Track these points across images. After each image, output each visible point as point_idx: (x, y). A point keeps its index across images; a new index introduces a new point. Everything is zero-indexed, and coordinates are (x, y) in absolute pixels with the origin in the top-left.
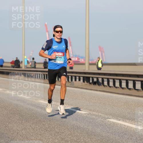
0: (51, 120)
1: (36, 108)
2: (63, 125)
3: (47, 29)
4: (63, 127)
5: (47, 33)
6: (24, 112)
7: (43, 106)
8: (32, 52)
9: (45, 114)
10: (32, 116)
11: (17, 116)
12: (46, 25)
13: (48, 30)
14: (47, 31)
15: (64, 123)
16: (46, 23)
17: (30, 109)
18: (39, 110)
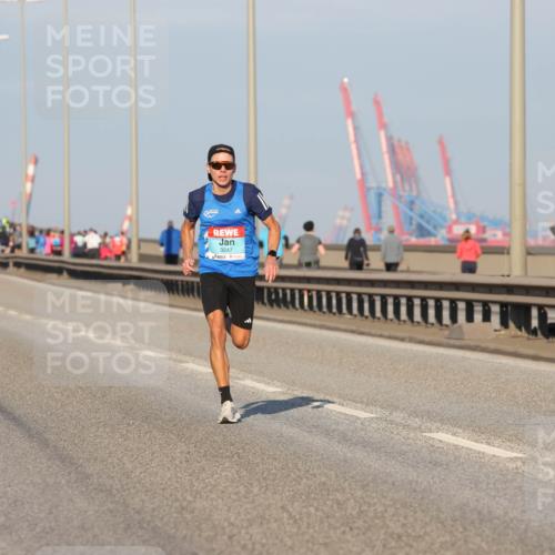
0: (367, 485)
1: (306, 434)
3: (348, 102)
5: (350, 122)
6: (257, 448)
7: (334, 427)
8: (286, 202)
9: (346, 461)
10: (290, 465)
11: (227, 465)
12: (344, 90)
13: (354, 107)
14: (350, 114)
16: (346, 80)
17: (282, 436)
18: (318, 441)
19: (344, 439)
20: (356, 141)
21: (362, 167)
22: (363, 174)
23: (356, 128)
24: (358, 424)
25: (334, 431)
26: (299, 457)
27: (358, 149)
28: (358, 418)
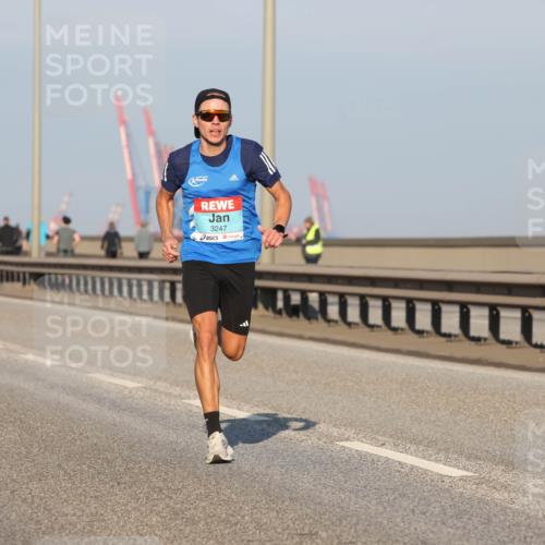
0: (134, 445)
1: (81, 402)
2: (179, 463)
3: (121, 112)
4: (178, 470)
5: (122, 131)
6: (38, 415)
7: (105, 395)
8: (66, 199)
9: (115, 425)
10: (66, 429)
11: (10, 429)
14: (123, 122)
15: (181, 456)
17: (59, 403)
18: (91, 408)
19: (115, 405)
20: (128, 146)
21: (133, 168)
22: (134, 174)
23: (128, 136)
24: (126, 392)
25: (105, 399)
26: (75, 423)
27: (130, 153)
28: (126, 388)
